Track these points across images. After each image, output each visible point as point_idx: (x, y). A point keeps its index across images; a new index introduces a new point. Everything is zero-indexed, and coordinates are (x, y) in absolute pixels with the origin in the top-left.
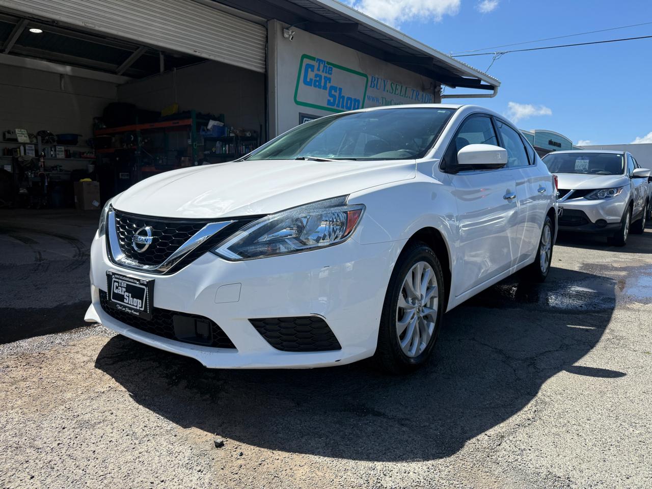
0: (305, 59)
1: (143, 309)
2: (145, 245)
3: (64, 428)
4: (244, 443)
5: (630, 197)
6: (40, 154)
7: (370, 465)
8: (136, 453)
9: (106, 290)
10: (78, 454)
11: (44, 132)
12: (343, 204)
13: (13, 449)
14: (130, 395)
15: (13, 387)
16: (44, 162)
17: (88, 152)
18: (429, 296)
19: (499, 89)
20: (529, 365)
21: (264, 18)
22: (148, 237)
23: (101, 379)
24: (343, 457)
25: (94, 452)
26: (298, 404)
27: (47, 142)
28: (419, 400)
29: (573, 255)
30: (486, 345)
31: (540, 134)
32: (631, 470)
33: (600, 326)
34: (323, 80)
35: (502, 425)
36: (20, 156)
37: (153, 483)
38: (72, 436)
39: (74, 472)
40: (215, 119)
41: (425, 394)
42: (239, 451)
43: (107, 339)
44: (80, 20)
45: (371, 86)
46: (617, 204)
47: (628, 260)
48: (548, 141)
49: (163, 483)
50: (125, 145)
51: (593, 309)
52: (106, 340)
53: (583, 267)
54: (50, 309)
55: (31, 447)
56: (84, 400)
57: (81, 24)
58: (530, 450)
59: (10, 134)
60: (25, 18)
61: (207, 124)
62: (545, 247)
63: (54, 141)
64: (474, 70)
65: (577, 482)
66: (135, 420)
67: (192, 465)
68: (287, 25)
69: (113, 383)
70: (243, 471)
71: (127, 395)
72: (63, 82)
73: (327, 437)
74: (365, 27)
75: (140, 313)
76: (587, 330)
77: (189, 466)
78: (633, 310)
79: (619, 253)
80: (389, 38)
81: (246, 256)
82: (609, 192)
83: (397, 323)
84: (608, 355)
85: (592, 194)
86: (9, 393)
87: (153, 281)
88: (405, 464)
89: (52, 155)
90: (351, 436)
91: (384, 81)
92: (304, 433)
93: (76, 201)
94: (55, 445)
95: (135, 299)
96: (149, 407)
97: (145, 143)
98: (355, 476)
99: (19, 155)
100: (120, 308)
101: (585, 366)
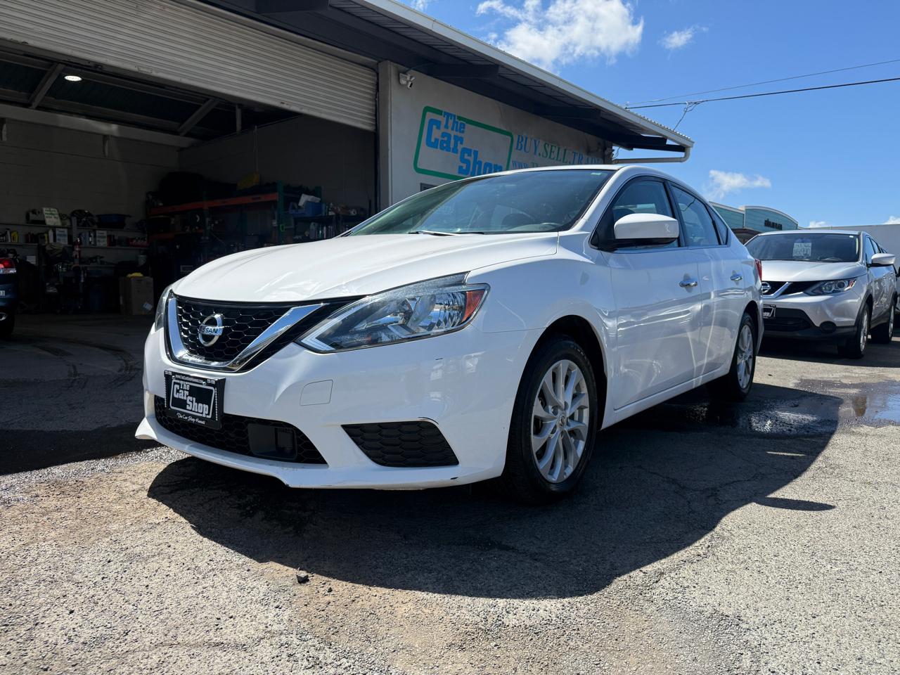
0: (428, 113)
1: (210, 417)
2: (214, 336)
3: (109, 562)
4: (334, 578)
5: (868, 291)
6: (74, 241)
7: (491, 602)
8: (199, 588)
9: (163, 395)
10: (128, 588)
11: (80, 211)
12: (461, 283)
13: (46, 583)
14: (193, 527)
15: (45, 518)
16: (79, 252)
17: (139, 238)
18: (577, 405)
19: (692, 151)
20: (708, 497)
21: (374, 59)
22: (217, 328)
23: (155, 510)
24: (457, 594)
25: (148, 586)
26: (405, 537)
27: (84, 225)
28: (560, 534)
29: (789, 369)
30: (655, 473)
31: (751, 211)
32: (820, 609)
33: (812, 453)
34: (452, 141)
35: (663, 561)
36: (49, 243)
37: (220, 619)
38: (119, 570)
39: (123, 607)
40: (308, 193)
41: (569, 527)
42: (327, 587)
43: (163, 465)
44: (132, 63)
45: (517, 149)
46: (849, 301)
47: (863, 375)
48: (764, 222)
49: (232, 619)
50: (189, 228)
51: (806, 433)
52: (162, 467)
53: (800, 383)
54: (90, 432)
55: (69, 581)
56: (134, 531)
57: (133, 68)
58: (694, 587)
59: (35, 214)
60: (58, 62)
61: (298, 200)
62: (744, 354)
63: (94, 224)
64: (657, 125)
65: (749, 621)
66: (199, 554)
67: (268, 602)
68: (403, 68)
69: (170, 513)
70: (331, 608)
71: (188, 527)
72: (107, 145)
73: (439, 572)
74: (507, 69)
75: (206, 421)
76: (793, 457)
77: (264, 602)
78: (860, 434)
79: (853, 367)
80: (540, 84)
81: (338, 347)
82: (837, 285)
83: (532, 436)
84: (816, 485)
85: (814, 288)
86: (39, 524)
87: (224, 380)
88: (535, 602)
89: (90, 243)
90: (469, 571)
91: (535, 141)
92: (410, 568)
93: (121, 302)
94: (98, 579)
95: (200, 405)
96: (216, 539)
97: (215, 225)
98: (470, 613)
99: (46, 242)
100: (181, 417)
101: (782, 497)
